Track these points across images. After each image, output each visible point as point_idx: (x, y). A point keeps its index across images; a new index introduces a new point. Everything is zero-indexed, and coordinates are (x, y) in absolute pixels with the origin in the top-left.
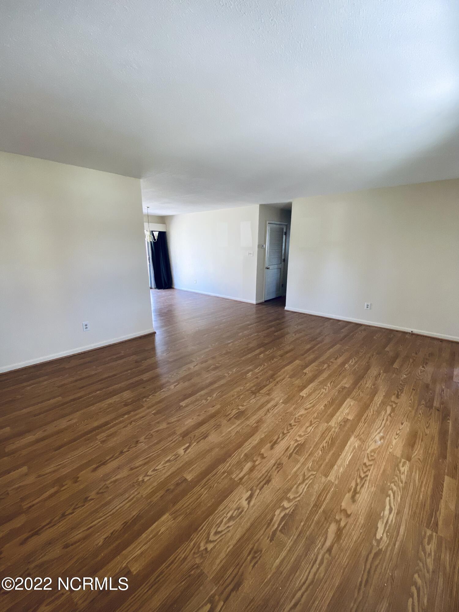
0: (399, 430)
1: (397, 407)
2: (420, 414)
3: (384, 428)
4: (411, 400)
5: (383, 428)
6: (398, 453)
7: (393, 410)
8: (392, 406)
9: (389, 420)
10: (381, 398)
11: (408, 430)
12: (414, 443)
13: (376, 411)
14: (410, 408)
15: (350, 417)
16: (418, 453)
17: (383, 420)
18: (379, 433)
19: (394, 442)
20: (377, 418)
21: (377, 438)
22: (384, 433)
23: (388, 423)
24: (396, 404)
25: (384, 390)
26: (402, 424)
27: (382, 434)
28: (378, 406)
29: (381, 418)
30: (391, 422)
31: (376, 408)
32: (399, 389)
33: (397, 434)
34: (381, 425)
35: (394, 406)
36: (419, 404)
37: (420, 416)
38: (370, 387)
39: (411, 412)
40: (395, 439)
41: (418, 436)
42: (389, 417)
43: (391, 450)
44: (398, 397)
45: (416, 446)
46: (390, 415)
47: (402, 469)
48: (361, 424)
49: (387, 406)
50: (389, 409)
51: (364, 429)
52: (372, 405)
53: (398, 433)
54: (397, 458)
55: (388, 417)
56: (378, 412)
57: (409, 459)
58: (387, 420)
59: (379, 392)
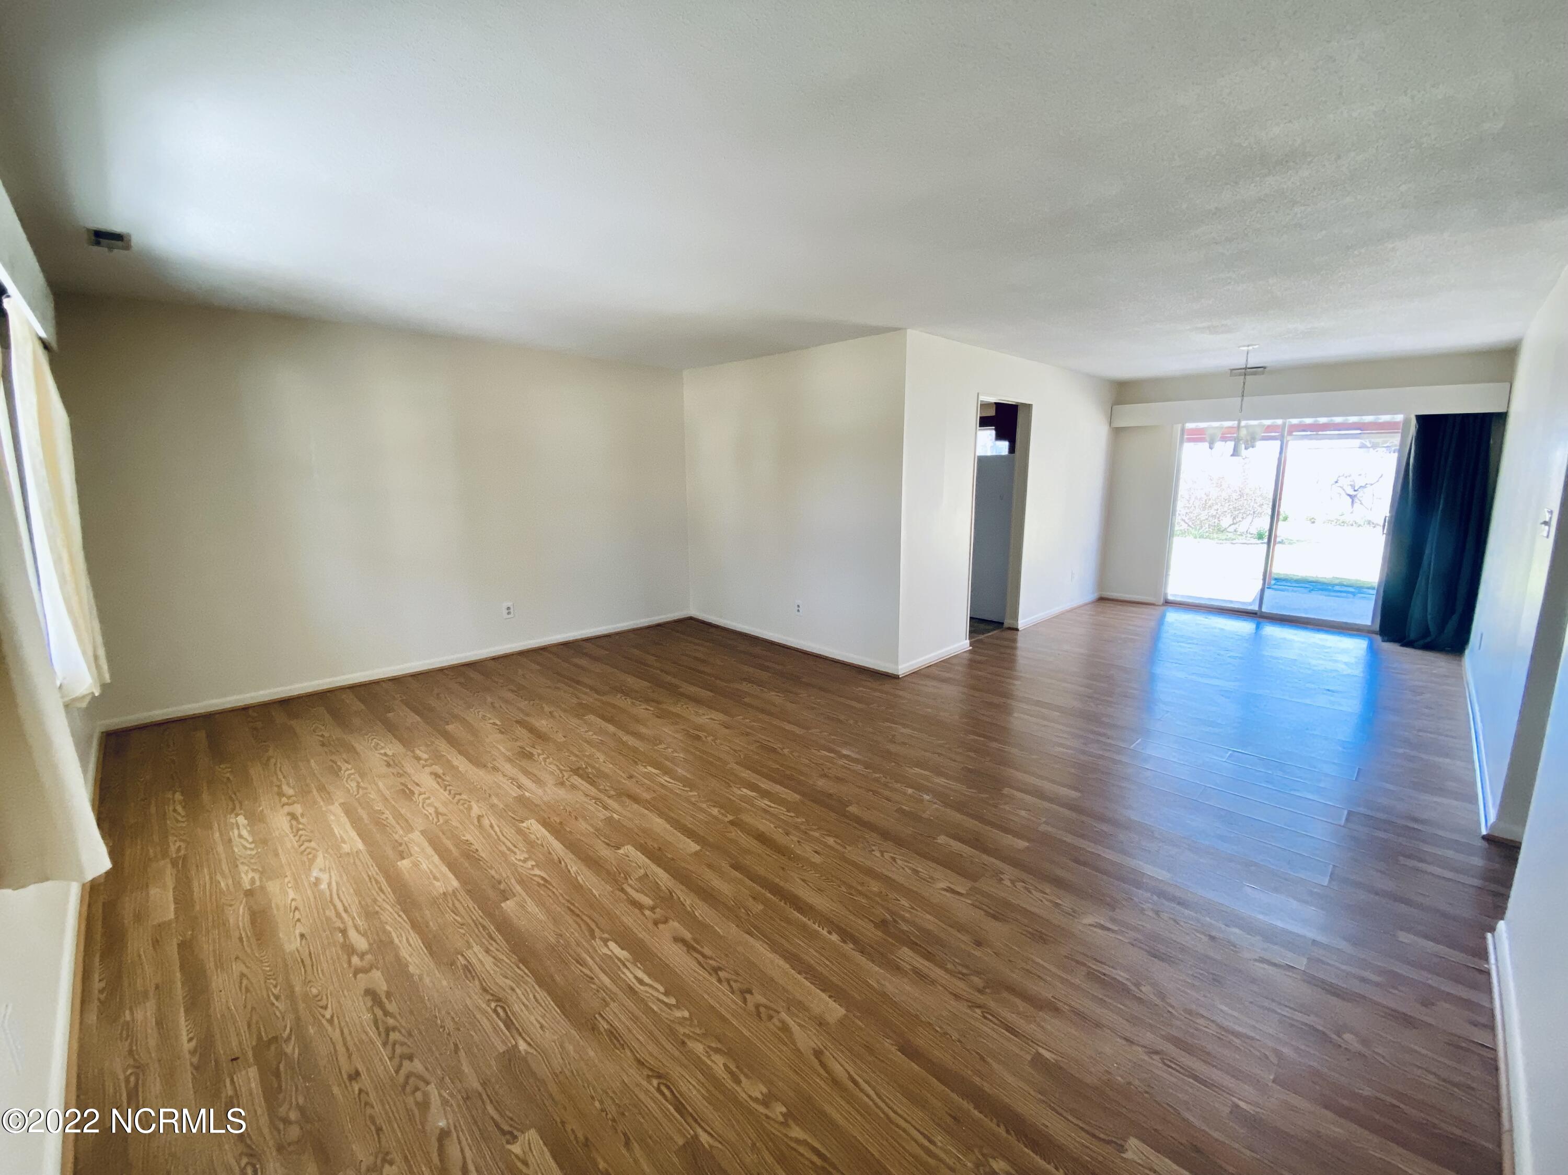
0: (299, 920)
1: (345, 966)
2: (277, 998)
3: (329, 899)
4: (330, 1021)
5: (331, 895)
6: (273, 887)
7: (350, 950)
8: (362, 956)
9: (335, 919)
10: (404, 953)
11: (281, 935)
12: (253, 922)
13: (377, 913)
14: (314, 991)
15: (404, 865)
16: (238, 916)
17: (346, 911)
18: (329, 885)
19: (291, 894)
20: (360, 903)
21: (325, 877)
22: (322, 893)
23: (331, 913)
24: (357, 972)
25: (427, 980)
26: (302, 936)
27: (324, 886)
28: (388, 928)
29: (354, 910)
30: (328, 919)
31: (385, 917)
32: (394, 1029)
33: (296, 908)
34: (339, 897)
35: (355, 960)
36: (298, 1026)
37: (276, 991)
38: (469, 953)
39: (306, 982)
40: (293, 900)
41: (253, 940)
42: (342, 926)
43: (286, 880)
44: (371, 993)
45: (247, 918)
46: (344, 932)
47: (251, 875)
48: (374, 870)
49: (370, 944)
50: (361, 944)
51: (360, 868)
52: (400, 916)
53: (297, 912)
54: (270, 879)
55: (343, 922)
56: (370, 914)
57: (249, 893)
58: (338, 915)
59: (428, 959)
